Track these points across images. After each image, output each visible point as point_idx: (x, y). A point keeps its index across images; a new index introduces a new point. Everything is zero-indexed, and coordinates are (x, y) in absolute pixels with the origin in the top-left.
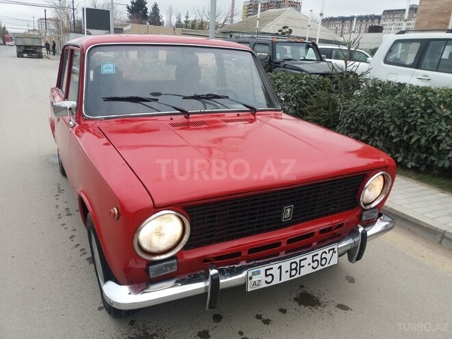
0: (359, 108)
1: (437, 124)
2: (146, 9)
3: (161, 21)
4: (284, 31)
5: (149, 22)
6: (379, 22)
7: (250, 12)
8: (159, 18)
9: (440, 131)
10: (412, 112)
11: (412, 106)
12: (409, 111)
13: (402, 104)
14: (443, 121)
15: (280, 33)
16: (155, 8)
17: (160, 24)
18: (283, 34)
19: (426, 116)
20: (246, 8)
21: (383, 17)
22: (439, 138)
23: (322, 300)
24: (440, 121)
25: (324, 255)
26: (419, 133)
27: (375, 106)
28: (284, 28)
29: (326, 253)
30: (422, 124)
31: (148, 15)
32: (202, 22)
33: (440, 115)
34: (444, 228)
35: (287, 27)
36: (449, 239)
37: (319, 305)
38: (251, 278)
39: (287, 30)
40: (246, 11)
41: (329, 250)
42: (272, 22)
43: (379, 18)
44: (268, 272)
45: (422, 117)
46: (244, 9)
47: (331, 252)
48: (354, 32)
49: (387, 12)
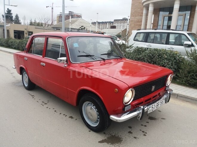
0: (134, 57)
1: (163, 61)
2: (12, 17)
3: (20, 22)
4: (82, 28)
5: (14, 22)
6: (113, 24)
7: (60, 19)
8: (19, 21)
9: (165, 63)
10: (154, 57)
11: (154, 55)
12: (153, 57)
13: (151, 55)
14: (165, 59)
15: (80, 29)
16: (17, 17)
17: (20, 23)
18: (82, 29)
19: (159, 58)
20: (58, 17)
21: (114, 22)
22: (165, 65)
23: (156, 118)
24: (164, 60)
26: (157, 64)
27: (141, 56)
28: (82, 26)
30: (158, 61)
31: (13, 19)
32: (42, 23)
33: (164, 58)
34: (177, 93)
35: (83, 26)
36: (179, 96)
37: (156, 119)
38: (149, 109)
39: (83, 27)
40: (58, 18)
42: (74, 24)
43: (113, 22)
45: (158, 59)
46: (57, 18)
48: (108, 28)
49: (115, 20)
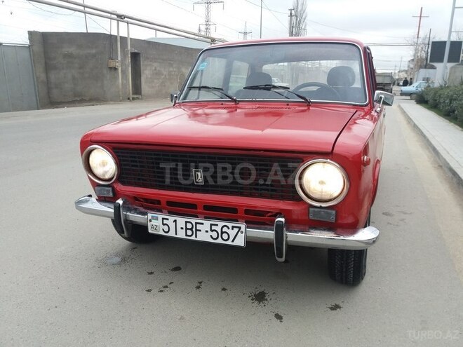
25: (225, 229)
29: (229, 228)
38: (150, 221)
41: (233, 227)
44: (165, 222)
47: (236, 230)
